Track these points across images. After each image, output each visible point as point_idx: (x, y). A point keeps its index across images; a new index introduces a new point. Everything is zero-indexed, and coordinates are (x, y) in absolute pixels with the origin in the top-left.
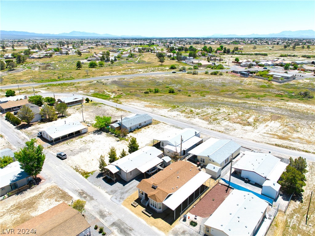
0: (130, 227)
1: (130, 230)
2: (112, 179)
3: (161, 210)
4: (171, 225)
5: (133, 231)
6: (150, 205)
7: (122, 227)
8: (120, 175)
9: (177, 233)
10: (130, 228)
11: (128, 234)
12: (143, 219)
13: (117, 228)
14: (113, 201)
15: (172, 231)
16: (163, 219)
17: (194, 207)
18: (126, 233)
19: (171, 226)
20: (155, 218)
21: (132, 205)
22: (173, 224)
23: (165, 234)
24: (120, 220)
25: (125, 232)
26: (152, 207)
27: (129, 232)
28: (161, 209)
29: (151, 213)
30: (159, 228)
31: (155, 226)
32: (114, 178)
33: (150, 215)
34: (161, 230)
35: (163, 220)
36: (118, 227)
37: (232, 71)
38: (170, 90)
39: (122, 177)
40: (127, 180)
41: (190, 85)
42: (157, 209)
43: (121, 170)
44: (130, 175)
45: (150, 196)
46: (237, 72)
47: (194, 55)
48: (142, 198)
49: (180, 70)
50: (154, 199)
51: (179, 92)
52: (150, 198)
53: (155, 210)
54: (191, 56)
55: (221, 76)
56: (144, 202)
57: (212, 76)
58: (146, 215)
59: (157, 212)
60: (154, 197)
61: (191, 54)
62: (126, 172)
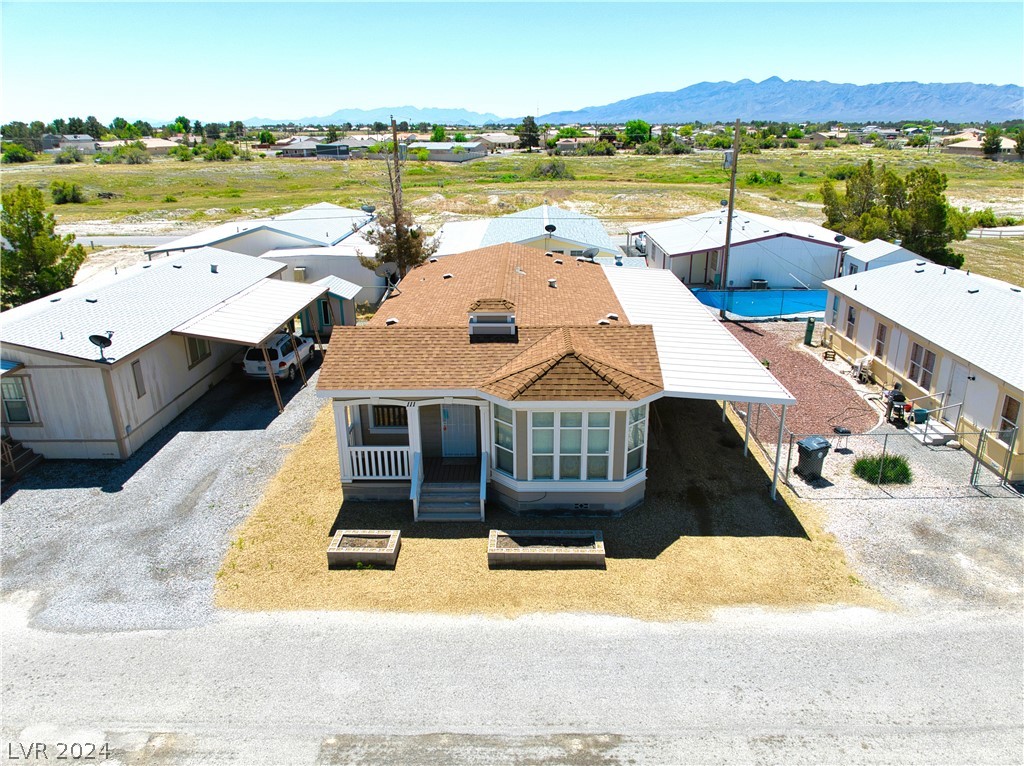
3: (642, 476)
4: (802, 534)
5: (619, 754)
6: (527, 486)
8: (20, 432)
10: (556, 742)
15: (866, 562)
16: (706, 533)
19: (817, 542)
20: (645, 551)
21: (341, 563)
28: (641, 467)
29: (577, 534)
30: (780, 596)
31: (727, 602)
33: (598, 550)
35: (718, 539)
37: (278, 154)
38: (61, 192)
39: (46, 438)
40: (119, 441)
41: (140, 184)
42: (614, 480)
43: (29, 371)
44: (139, 397)
45: (533, 382)
46: (298, 153)
47: (93, 129)
48: (409, 481)
49: (60, 161)
50: (583, 387)
51: (105, 200)
52: (544, 399)
53: (581, 506)
54: (81, 133)
55: (249, 163)
56: (440, 499)
57: (216, 163)
58: (553, 572)
59: (610, 513)
60: (577, 376)
61: (80, 126)
62: (99, 357)
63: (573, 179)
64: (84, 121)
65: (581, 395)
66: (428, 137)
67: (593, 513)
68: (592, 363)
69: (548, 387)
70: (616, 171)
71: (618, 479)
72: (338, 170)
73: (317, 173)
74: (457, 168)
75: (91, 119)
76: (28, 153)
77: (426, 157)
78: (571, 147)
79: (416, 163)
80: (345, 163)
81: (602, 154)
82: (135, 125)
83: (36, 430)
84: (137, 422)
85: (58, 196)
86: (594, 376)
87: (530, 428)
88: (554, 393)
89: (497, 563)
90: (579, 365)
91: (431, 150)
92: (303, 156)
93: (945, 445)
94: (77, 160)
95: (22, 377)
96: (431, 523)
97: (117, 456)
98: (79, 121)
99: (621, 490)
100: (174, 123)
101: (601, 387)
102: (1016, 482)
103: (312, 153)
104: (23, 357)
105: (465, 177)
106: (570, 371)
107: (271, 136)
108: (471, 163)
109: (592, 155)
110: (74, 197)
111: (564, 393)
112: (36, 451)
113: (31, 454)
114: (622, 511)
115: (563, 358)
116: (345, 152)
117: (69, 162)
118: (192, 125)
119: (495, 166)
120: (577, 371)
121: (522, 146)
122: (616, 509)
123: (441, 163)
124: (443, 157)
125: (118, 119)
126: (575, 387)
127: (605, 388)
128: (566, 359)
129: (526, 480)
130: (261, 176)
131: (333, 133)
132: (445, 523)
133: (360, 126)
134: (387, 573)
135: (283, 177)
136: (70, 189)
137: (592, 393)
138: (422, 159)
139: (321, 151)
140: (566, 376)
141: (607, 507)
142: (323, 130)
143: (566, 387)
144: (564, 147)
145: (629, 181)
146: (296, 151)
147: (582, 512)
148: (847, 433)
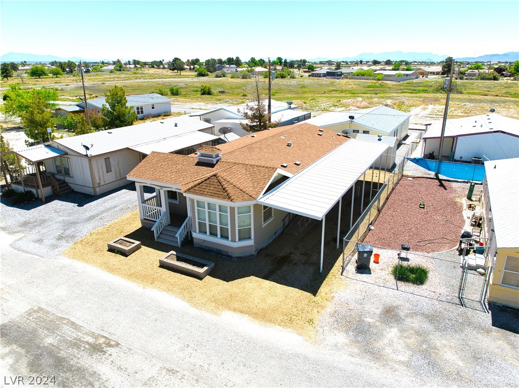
0: (98, 332)
1: (96, 349)
2: (34, 191)
3: (250, 242)
4: (314, 293)
5: (110, 350)
6: (196, 235)
7: (49, 340)
8: (67, 179)
9: (361, 321)
10: (96, 337)
11: (80, 372)
12: (168, 290)
13: (10, 352)
14: (19, 250)
15: (332, 315)
16: (266, 277)
17: (372, 228)
18: (70, 369)
19: (317, 298)
20: (228, 278)
21: (112, 249)
22: (324, 289)
23: (300, 335)
24: (40, 309)
25: (60, 363)
26: (207, 238)
27: (86, 361)
28: (250, 238)
29: (203, 261)
30: (263, 316)
31: (235, 310)
32: (38, 187)
33: (201, 270)
34: (270, 321)
35: (267, 282)
36: (22, 346)
37: (309, 76)
38: (204, 90)
39: (74, 183)
40: (94, 188)
41: (240, 88)
42: (231, 241)
43: (69, 156)
44: (107, 172)
45: (196, 186)
46: (319, 75)
47: (237, 62)
48: (156, 222)
49: (217, 77)
50: (214, 192)
51: (221, 94)
52: (196, 195)
53: (219, 250)
54: (232, 64)
55: (293, 79)
56: (169, 233)
57: (278, 79)
58: (180, 275)
59: (231, 257)
60: (213, 186)
61: (232, 61)
62: (85, 154)
63: (461, 93)
64: (234, 59)
65: (212, 195)
66: (391, 68)
67: (225, 255)
68: (222, 181)
69: (200, 189)
70: (493, 90)
71: (233, 240)
72: (332, 84)
73: (321, 85)
74: (396, 85)
75: (237, 58)
76: (206, 72)
77: (381, 78)
78: (474, 75)
79: (375, 81)
80: (338, 81)
81: (490, 79)
82: (259, 61)
83: (71, 179)
84: (105, 182)
85: (202, 91)
86: (221, 187)
87: (196, 208)
88: (202, 192)
89: (163, 265)
90: (216, 181)
91: (385, 75)
92: (320, 77)
93: (476, 270)
94: (224, 76)
95: (67, 158)
96: (161, 243)
97: (93, 194)
98: (233, 59)
99: (235, 247)
100: (275, 60)
101: (221, 193)
102: (492, 302)
103: (325, 75)
104: (68, 151)
105: (397, 90)
106: (212, 183)
107: (313, 67)
108: (405, 82)
109: (484, 80)
110: (208, 92)
111: (206, 193)
112: (72, 187)
113: (70, 188)
114: (236, 257)
115: (211, 177)
116: (340, 75)
117: (220, 77)
118: (283, 61)
119: (418, 85)
120: (215, 183)
121: (443, 74)
122: (234, 256)
123: (388, 82)
124: (390, 78)
125: (252, 58)
126: (211, 191)
127: (223, 194)
128: (212, 178)
129: (196, 232)
130: (294, 86)
131: (339, 66)
132: (165, 244)
133: (367, 62)
134: (123, 257)
135: (304, 87)
136: (207, 89)
137: (217, 195)
138: (379, 80)
139: (329, 74)
140: (210, 185)
141: (230, 254)
142: (347, 64)
143: (207, 190)
144: (469, 75)
145: (497, 96)
146: (318, 74)
147: (219, 253)
148: (407, 249)
